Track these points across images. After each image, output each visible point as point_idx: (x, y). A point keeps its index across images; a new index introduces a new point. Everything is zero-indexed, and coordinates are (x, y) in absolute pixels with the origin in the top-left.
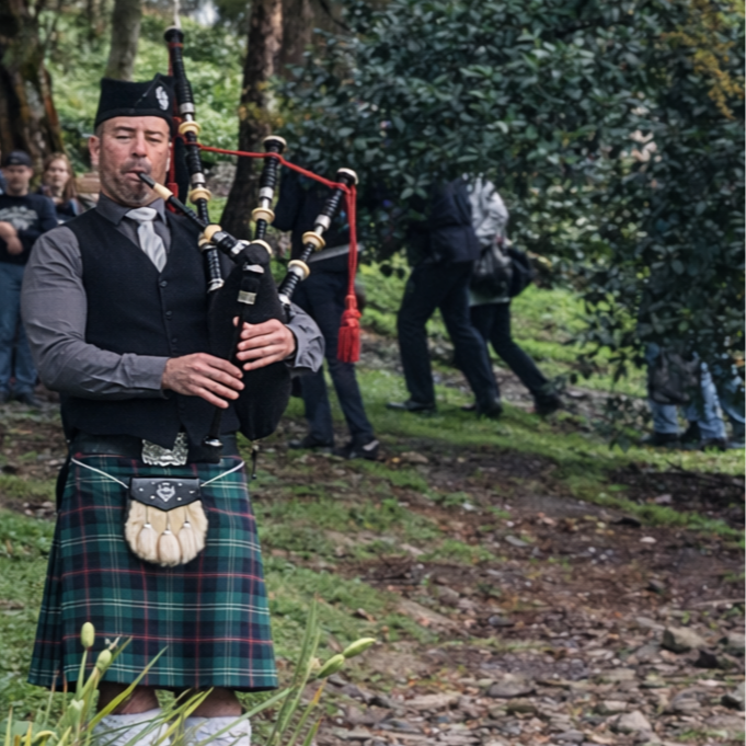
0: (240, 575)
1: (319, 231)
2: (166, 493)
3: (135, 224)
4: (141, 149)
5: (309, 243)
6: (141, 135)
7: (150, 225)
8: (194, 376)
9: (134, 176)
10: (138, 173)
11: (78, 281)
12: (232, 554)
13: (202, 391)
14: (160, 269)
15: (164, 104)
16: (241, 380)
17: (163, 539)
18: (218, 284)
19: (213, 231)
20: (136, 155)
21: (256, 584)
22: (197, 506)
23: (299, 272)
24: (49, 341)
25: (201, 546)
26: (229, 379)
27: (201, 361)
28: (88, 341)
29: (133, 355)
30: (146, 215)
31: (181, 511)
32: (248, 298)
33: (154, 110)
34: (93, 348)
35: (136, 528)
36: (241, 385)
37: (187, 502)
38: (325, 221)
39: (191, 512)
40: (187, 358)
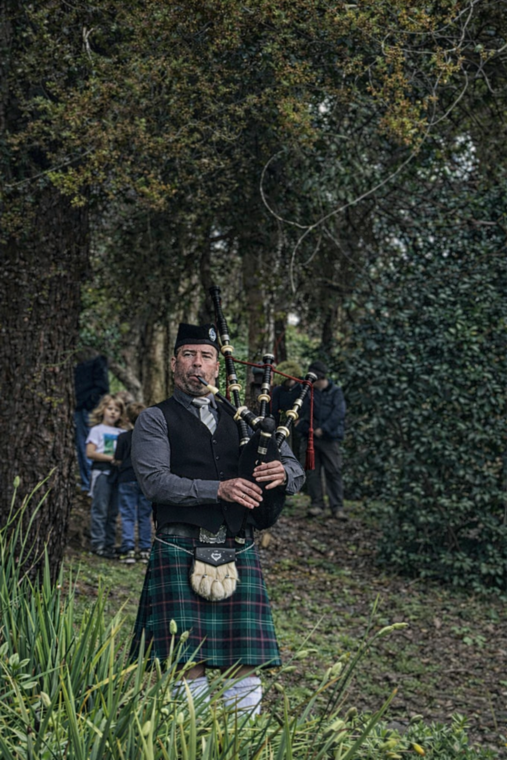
0: (254, 603)
1: (296, 408)
2: (216, 557)
3: (198, 407)
4: (199, 362)
5: (290, 416)
6: (199, 354)
7: (207, 407)
8: (235, 490)
9: (195, 378)
10: (198, 377)
11: (165, 438)
12: (249, 591)
13: (240, 499)
14: (212, 432)
15: (213, 338)
16: (262, 495)
17: (215, 584)
18: (246, 441)
19: (242, 409)
20: (195, 366)
21: (264, 608)
22: (233, 565)
23: (284, 433)
24: (148, 472)
25: (234, 588)
26: (255, 494)
27: (240, 482)
28: (172, 472)
29: (199, 480)
30: (204, 402)
31: (224, 567)
32: (263, 451)
33: (207, 341)
34: (176, 477)
35: (199, 578)
36: (261, 499)
37: (228, 562)
38: (299, 402)
39: (230, 568)
40: (230, 481)
